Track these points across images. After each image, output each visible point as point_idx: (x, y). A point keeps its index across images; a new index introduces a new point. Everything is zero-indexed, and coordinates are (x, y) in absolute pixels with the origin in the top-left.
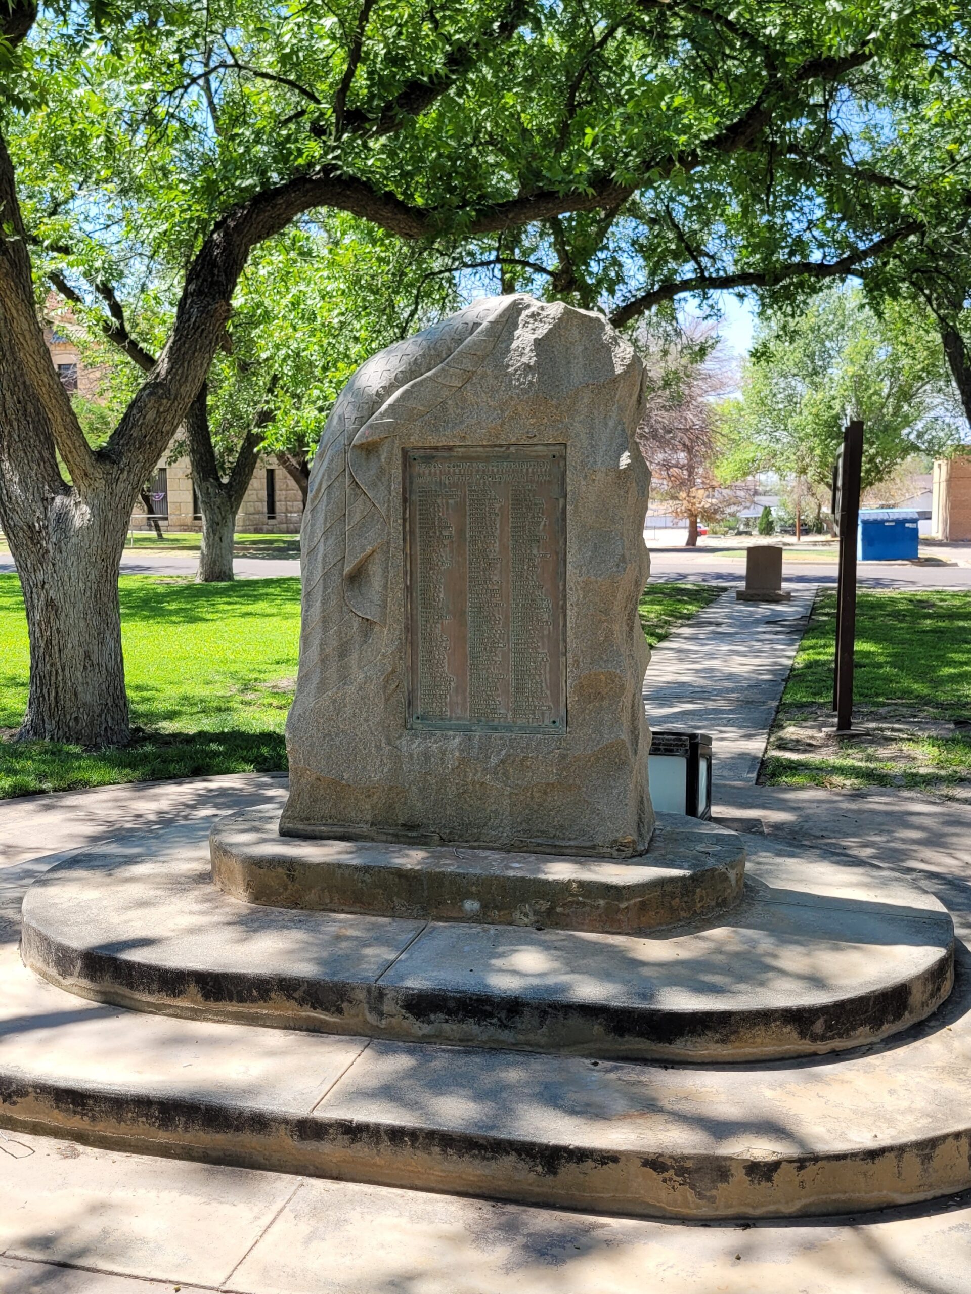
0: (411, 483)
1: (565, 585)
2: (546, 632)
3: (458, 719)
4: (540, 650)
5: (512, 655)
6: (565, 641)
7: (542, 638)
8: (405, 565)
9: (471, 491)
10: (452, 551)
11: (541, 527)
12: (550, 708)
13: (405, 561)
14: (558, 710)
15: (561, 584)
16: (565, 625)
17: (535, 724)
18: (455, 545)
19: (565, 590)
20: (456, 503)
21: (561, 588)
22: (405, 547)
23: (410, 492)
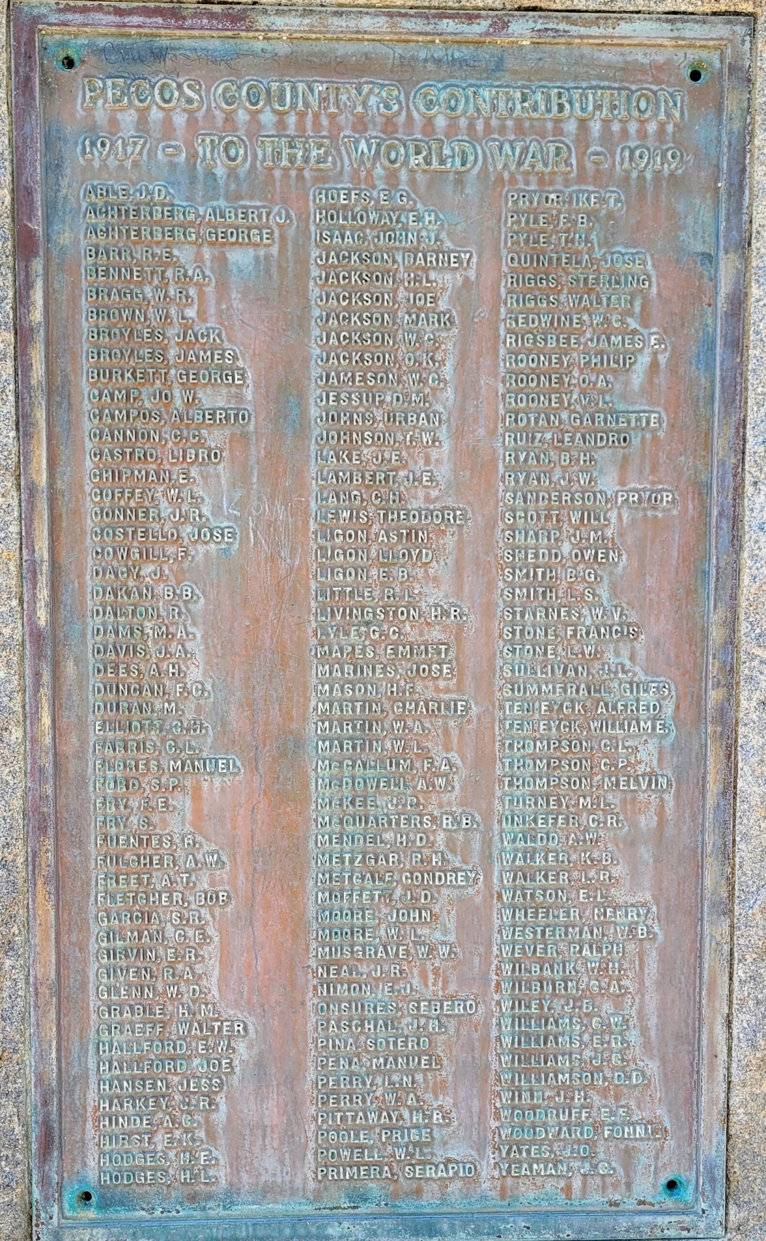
0: (54, 167)
1: (732, 624)
2: (647, 821)
3: (266, 1192)
4: (620, 895)
5: (499, 918)
6: (727, 853)
7: (632, 843)
8: (26, 540)
9: (332, 212)
10: (242, 477)
11: (637, 378)
12: (657, 1130)
13: (27, 520)
14: (692, 1138)
15: (716, 617)
16: (730, 789)
17: (596, 1199)
18: (257, 452)
19: (731, 642)
20: (263, 265)
21: (717, 634)
22: (24, 458)
23: (51, 206)
